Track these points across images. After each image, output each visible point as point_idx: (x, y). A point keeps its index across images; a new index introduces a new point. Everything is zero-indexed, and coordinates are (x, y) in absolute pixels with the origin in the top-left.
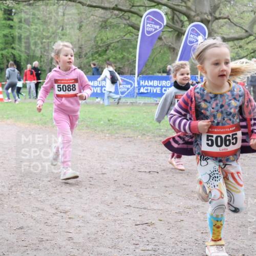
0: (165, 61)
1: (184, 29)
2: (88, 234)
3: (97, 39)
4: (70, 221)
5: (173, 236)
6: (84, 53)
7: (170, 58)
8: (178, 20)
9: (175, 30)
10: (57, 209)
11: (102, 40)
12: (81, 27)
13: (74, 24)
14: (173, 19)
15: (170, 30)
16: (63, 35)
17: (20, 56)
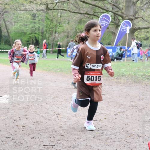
0: (110, 39)
1: (120, 23)
2: (70, 125)
3: (77, 29)
4: (61, 118)
5: (111, 126)
6: (70, 35)
7: (112, 38)
8: (117, 19)
9: (115, 24)
10: (55, 113)
11: (79, 29)
12: (69, 22)
13: (65, 21)
14: (114, 18)
15: (113, 24)
16: (60, 27)
17: (39, 37)
